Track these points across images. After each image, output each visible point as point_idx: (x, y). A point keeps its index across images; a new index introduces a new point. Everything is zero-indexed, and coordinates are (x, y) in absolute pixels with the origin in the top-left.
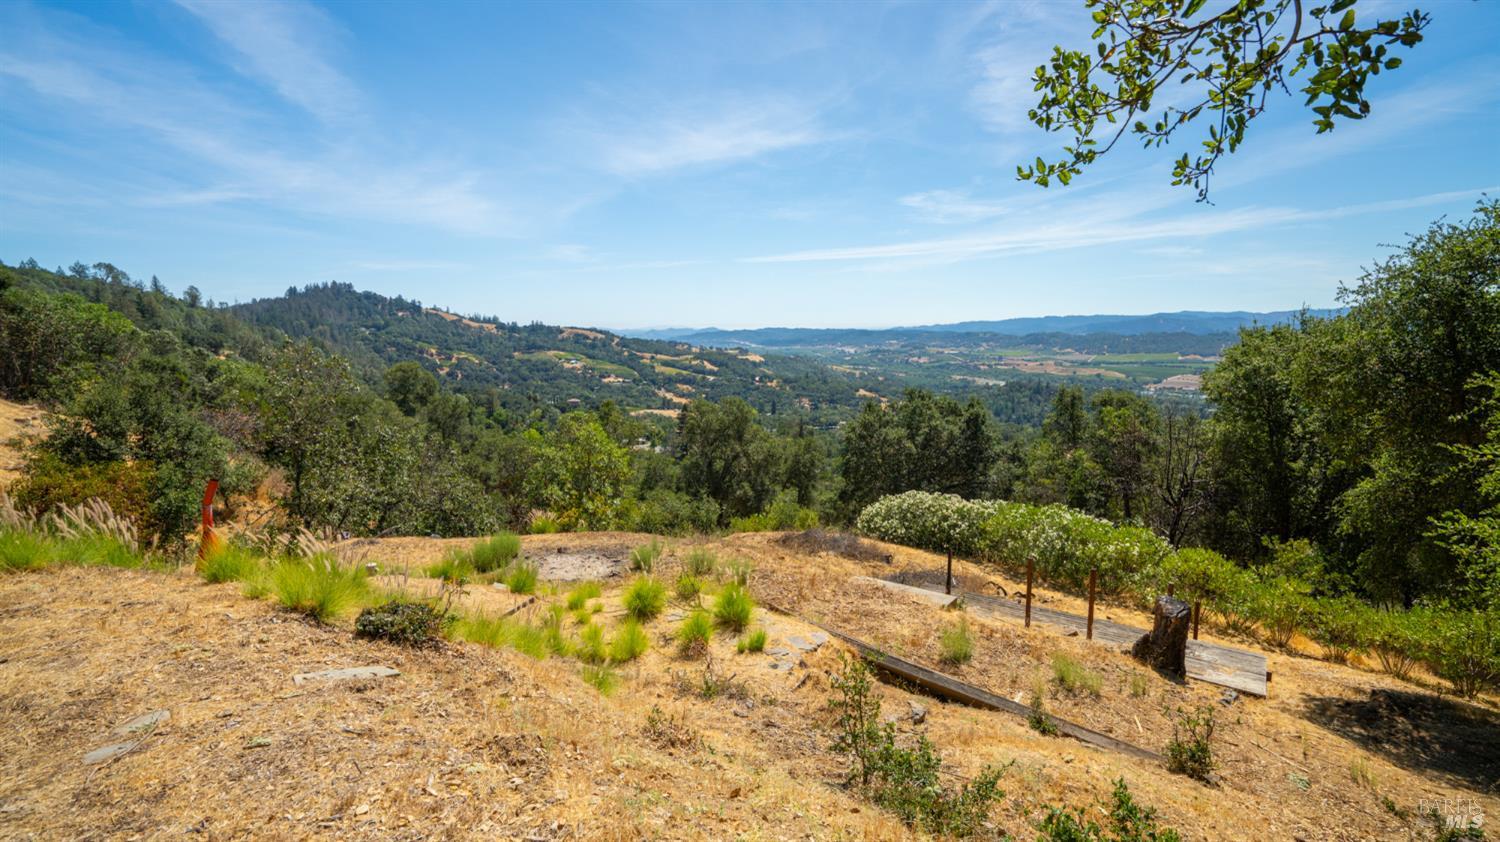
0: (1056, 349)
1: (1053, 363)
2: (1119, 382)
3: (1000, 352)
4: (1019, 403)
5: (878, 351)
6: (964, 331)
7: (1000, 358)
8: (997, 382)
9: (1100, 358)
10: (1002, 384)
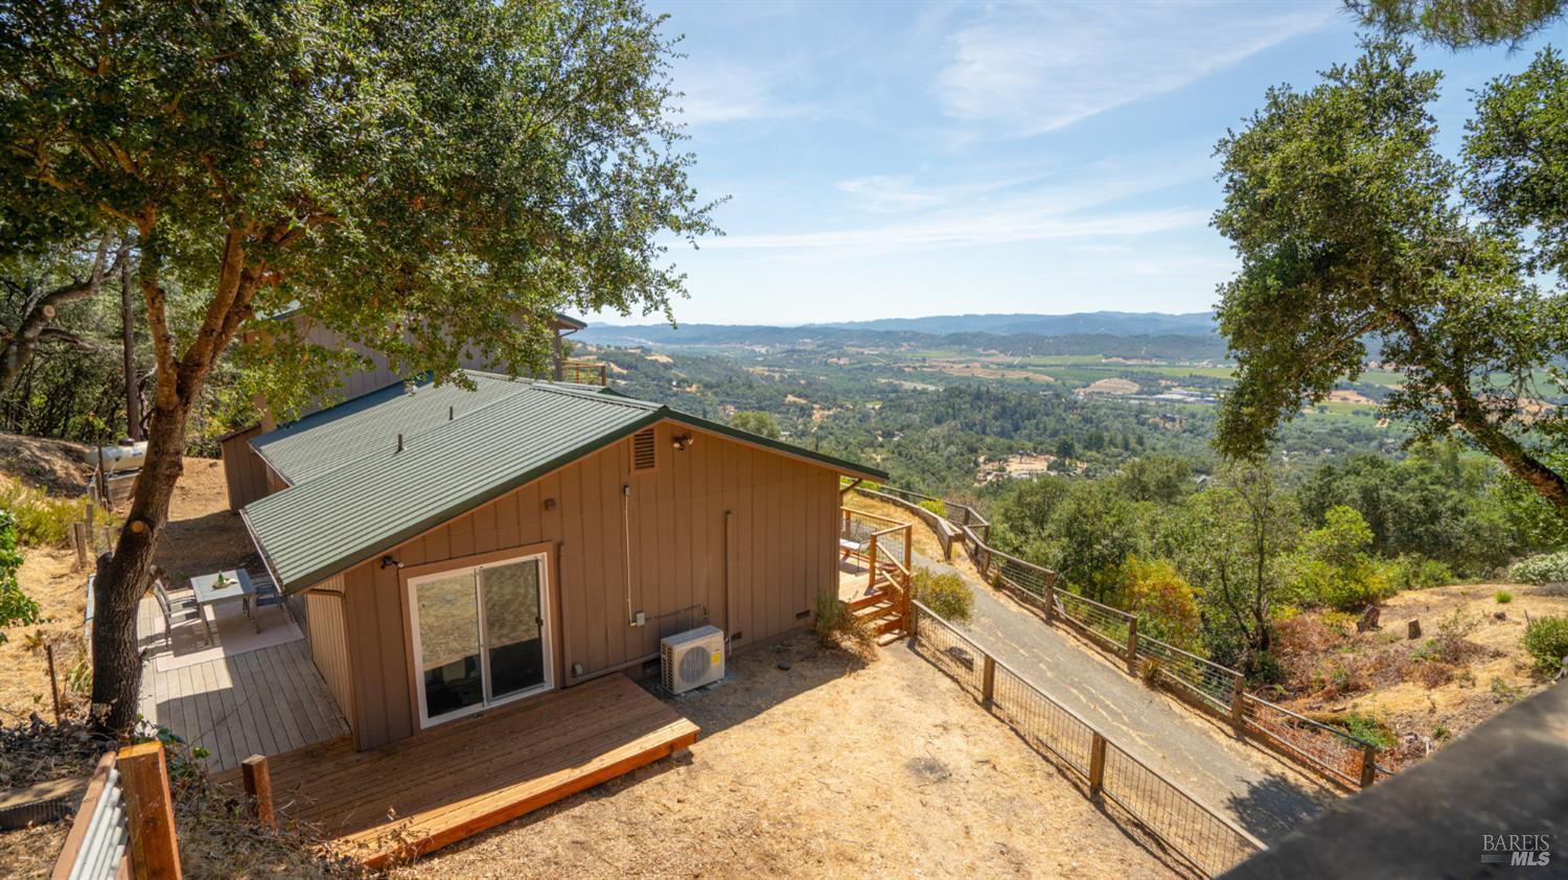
0: (980, 350)
1: (978, 365)
2: (1048, 386)
3: (922, 353)
4: (960, 409)
5: (794, 351)
6: (883, 330)
7: (924, 360)
8: (926, 386)
9: (1027, 360)
10: (931, 388)
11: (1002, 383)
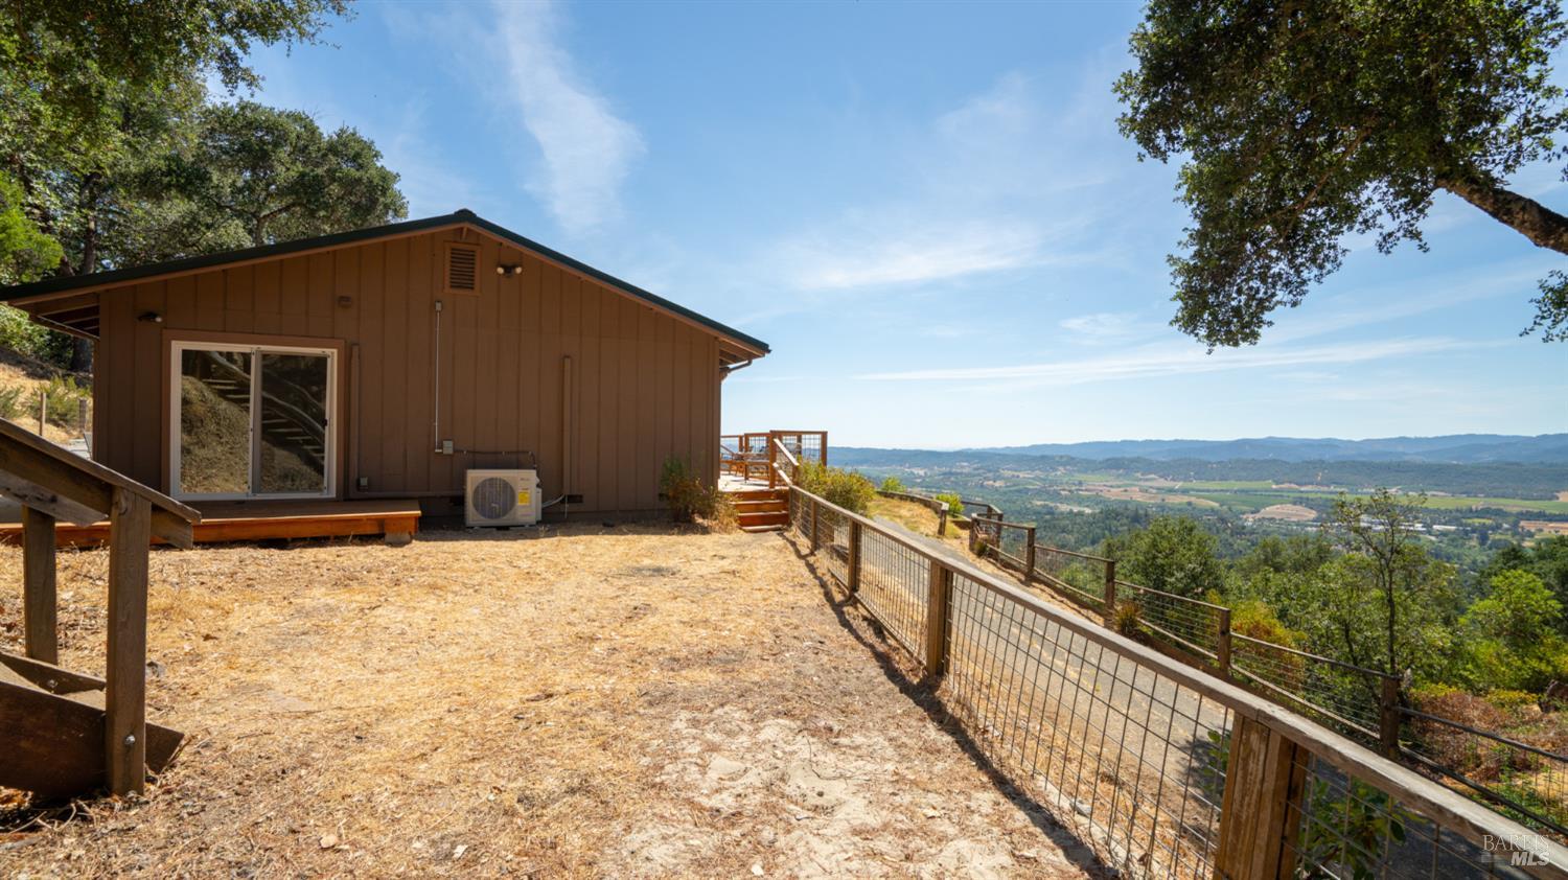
0: (1139, 475)
1: (1137, 489)
2: (1213, 511)
3: (1079, 477)
5: (951, 474)
6: (1039, 454)
7: (1081, 483)
8: (1082, 509)
9: (1188, 485)
10: (1088, 511)
11: (1162, 508)
